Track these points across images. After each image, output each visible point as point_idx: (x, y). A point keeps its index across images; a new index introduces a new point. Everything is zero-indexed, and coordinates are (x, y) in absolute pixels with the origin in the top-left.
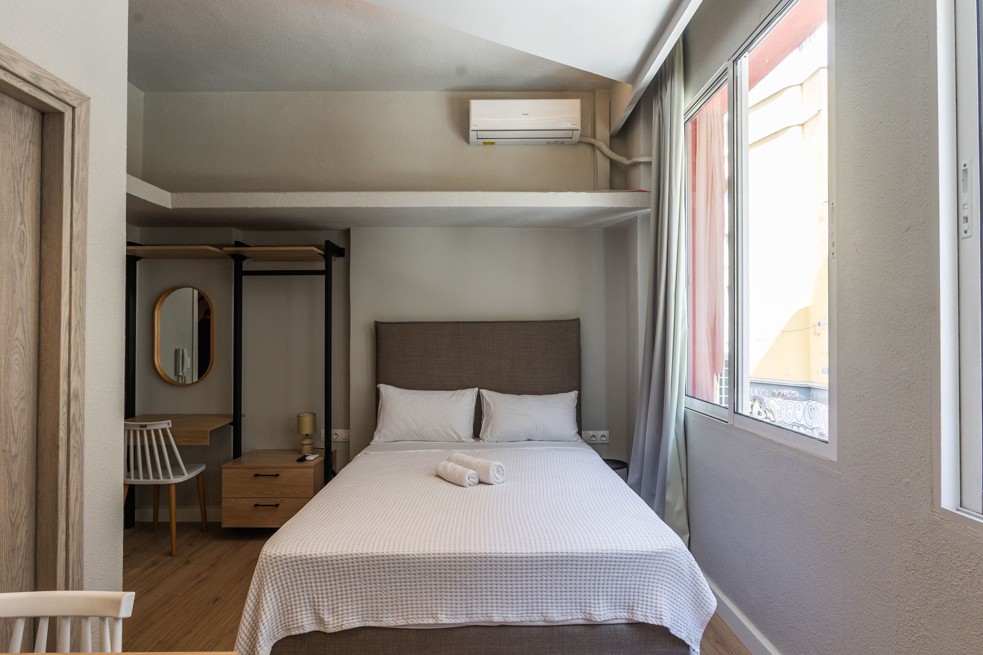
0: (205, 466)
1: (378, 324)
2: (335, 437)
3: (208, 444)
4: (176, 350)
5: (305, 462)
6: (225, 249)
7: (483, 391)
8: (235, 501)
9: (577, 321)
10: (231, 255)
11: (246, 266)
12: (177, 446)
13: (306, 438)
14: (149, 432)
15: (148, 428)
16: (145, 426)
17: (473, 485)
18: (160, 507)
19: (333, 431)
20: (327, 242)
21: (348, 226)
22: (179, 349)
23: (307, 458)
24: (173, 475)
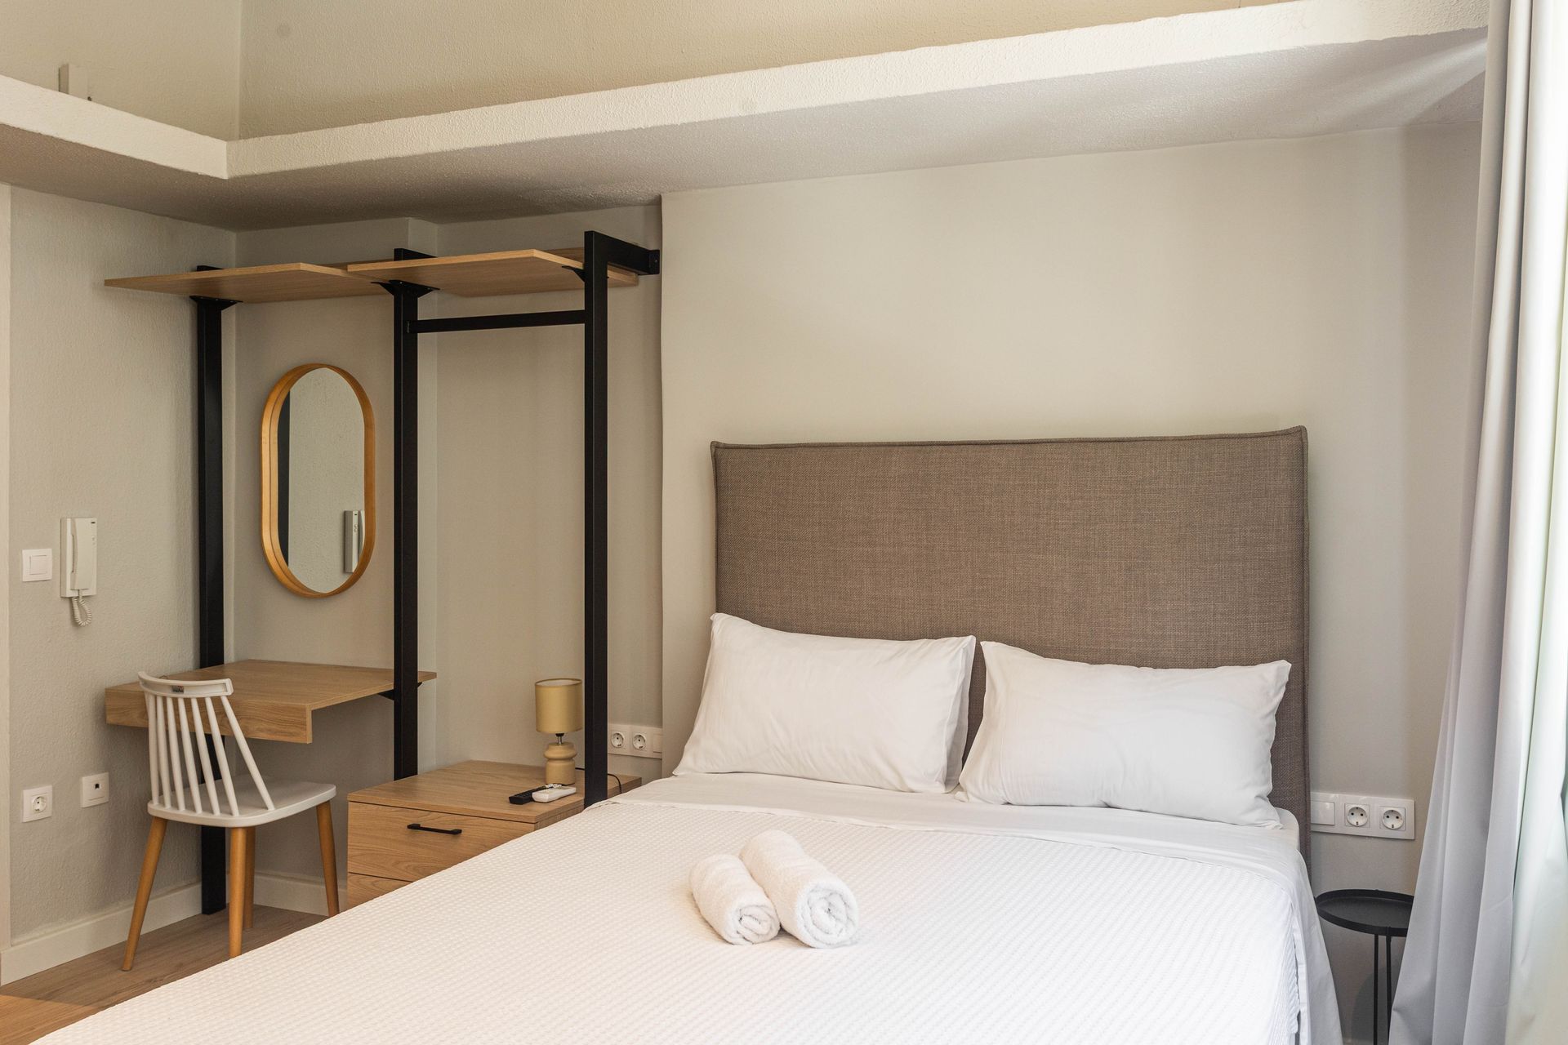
0: (335, 787)
1: (719, 452)
2: (616, 743)
3: (309, 741)
4: (345, 512)
5: (528, 806)
6: (352, 268)
7: (989, 647)
8: (373, 884)
9: (1297, 438)
10: (384, 285)
11: (427, 308)
12: (248, 740)
13: (558, 744)
14: (188, 702)
15: (186, 694)
16: (179, 689)
17: (754, 939)
18: (256, 871)
19: (613, 727)
20: (589, 235)
21: (656, 193)
22: (351, 512)
23: (535, 795)
24: (240, 803)
